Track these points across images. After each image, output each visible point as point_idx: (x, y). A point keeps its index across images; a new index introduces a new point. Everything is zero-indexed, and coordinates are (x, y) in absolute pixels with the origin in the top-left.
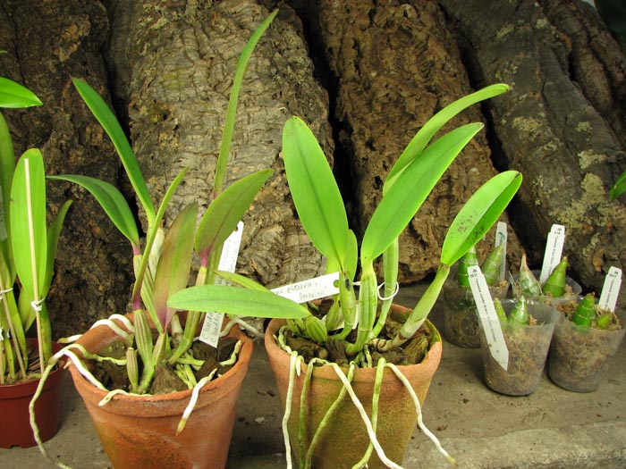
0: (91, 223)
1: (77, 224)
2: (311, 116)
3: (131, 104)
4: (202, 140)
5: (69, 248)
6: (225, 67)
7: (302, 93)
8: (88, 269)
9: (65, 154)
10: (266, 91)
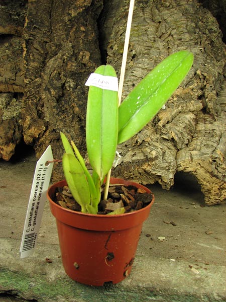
0: (73, 104)
1: (65, 103)
2: (219, 58)
3: (109, 46)
4: (148, 62)
5: (57, 117)
6: (167, 26)
7: (214, 45)
8: (67, 131)
9: (65, 64)
10: (191, 40)
